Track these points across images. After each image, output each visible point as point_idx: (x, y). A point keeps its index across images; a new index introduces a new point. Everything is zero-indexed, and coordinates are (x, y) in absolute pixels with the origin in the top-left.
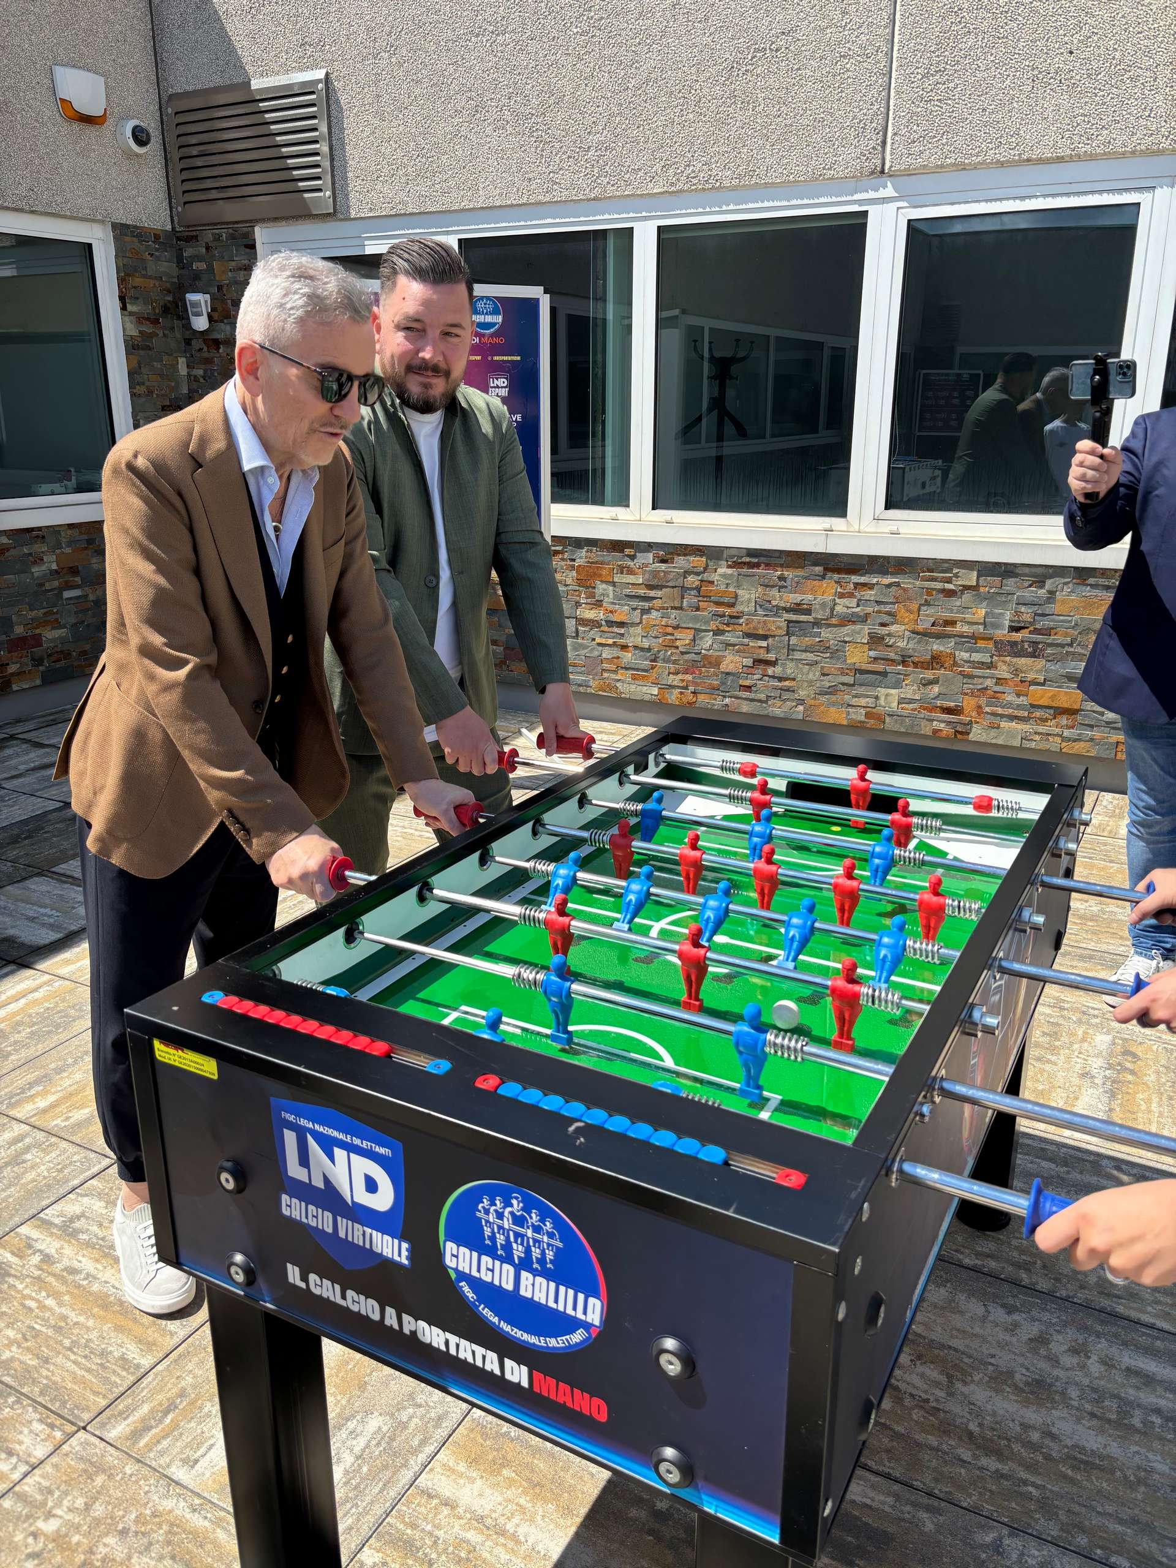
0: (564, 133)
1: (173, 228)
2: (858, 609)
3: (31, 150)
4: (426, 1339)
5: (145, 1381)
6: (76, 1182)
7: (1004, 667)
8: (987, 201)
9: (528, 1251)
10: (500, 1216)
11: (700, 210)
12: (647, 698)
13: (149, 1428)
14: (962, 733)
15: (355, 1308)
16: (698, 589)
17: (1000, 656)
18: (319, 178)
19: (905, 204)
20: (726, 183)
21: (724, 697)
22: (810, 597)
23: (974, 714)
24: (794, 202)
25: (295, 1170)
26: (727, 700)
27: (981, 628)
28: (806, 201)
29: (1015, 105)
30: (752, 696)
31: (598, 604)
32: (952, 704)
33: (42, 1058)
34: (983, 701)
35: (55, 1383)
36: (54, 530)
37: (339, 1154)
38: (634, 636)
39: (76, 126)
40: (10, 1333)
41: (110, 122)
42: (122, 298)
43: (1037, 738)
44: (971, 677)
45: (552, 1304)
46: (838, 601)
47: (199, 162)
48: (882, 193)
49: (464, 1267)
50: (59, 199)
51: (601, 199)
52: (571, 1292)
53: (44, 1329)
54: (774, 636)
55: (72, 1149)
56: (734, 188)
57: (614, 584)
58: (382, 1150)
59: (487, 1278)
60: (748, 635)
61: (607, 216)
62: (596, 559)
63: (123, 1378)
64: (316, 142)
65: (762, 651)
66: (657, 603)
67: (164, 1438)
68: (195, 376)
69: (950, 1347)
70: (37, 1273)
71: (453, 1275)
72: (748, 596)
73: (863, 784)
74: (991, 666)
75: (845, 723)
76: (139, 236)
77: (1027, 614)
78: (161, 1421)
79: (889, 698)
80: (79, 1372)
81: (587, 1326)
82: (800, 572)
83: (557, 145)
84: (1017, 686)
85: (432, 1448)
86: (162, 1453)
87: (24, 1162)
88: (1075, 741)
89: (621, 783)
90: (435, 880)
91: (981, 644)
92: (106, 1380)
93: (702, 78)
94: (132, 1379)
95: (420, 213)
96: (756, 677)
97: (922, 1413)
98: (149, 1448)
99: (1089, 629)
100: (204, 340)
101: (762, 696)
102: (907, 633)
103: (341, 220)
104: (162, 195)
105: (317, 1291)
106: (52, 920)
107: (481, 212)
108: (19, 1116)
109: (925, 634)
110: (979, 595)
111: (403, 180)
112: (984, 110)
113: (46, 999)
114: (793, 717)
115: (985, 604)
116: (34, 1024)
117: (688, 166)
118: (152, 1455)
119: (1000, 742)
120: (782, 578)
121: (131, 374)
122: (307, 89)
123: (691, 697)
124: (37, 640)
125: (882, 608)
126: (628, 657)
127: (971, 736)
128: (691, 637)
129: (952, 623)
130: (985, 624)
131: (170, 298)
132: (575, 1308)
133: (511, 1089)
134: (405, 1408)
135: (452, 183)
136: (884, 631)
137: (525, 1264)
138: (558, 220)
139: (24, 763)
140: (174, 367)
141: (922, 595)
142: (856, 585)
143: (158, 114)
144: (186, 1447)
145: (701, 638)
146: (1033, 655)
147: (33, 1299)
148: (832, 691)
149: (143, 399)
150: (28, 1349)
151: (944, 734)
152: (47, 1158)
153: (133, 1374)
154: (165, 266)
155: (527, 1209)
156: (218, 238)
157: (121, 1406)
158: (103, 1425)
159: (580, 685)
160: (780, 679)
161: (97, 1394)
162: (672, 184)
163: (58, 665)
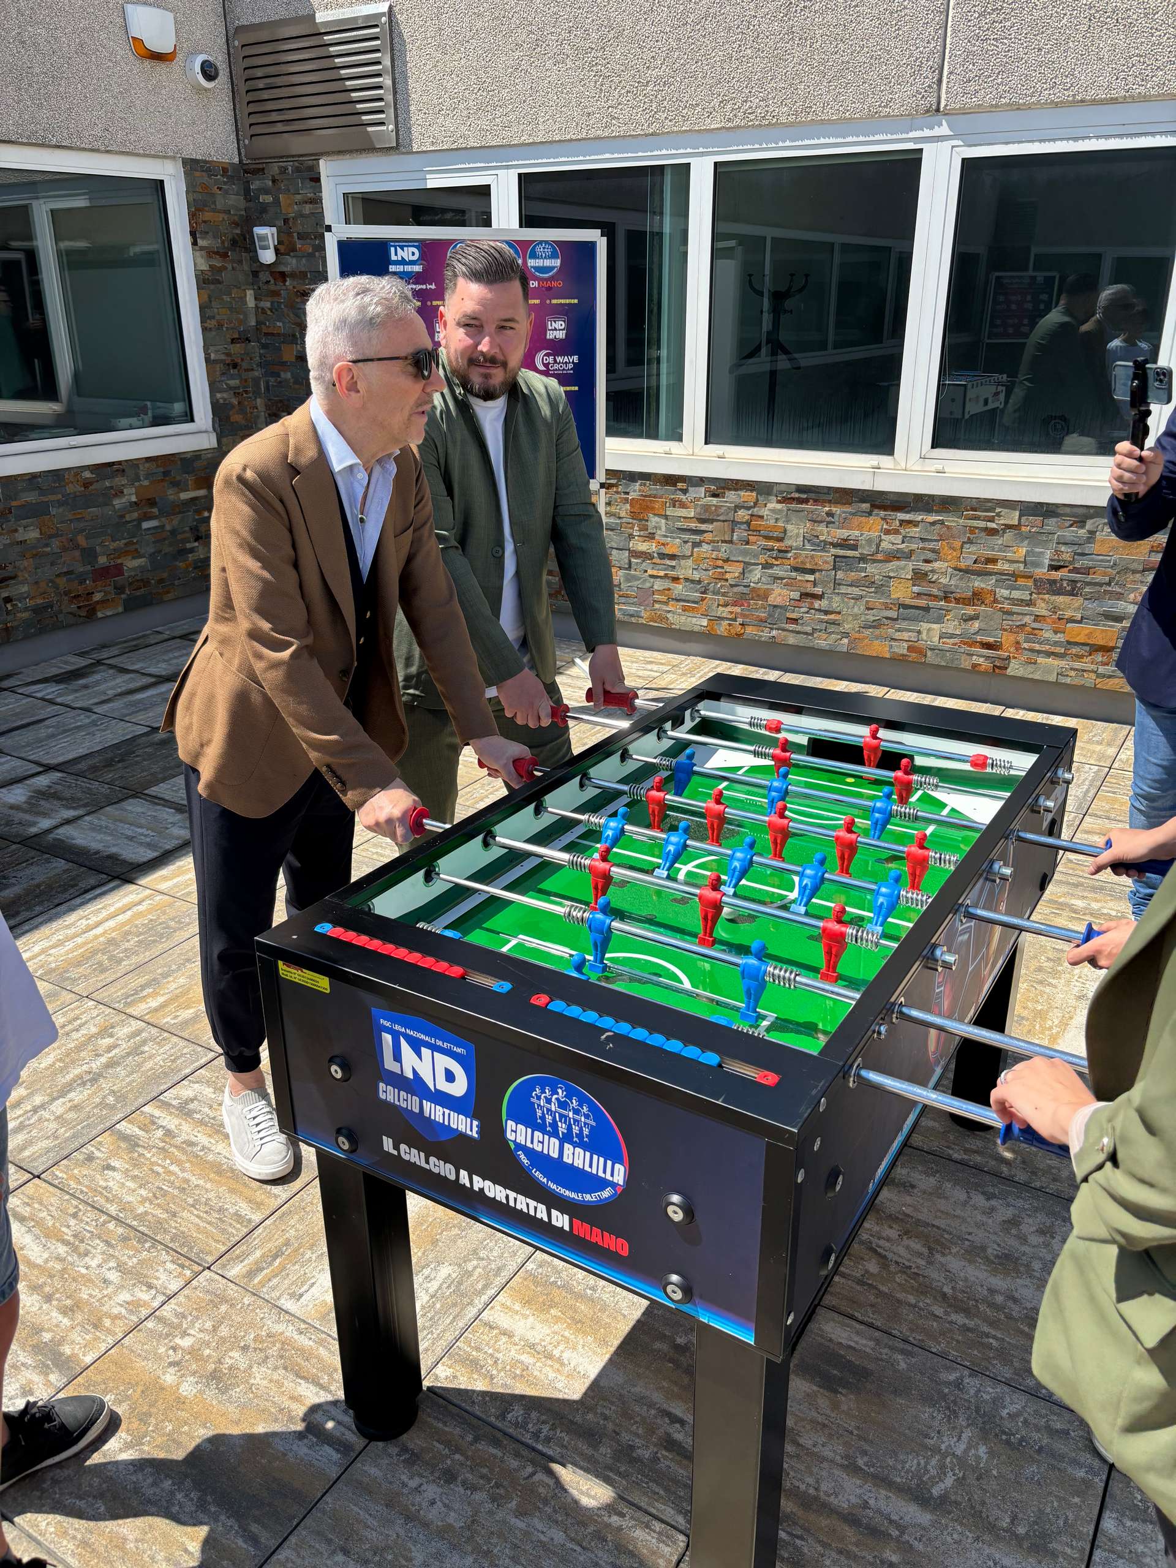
0: (623, 68)
1: (241, 161)
2: (903, 546)
3: (106, 90)
4: (491, 1195)
5: (256, 1233)
6: (188, 1071)
7: (1043, 605)
8: (1040, 141)
9: (569, 1128)
10: (549, 1101)
11: (757, 146)
12: (696, 629)
13: (262, 1269)
14: (999, 668)
15: (436, 1170)
16: (748, 523)
17: (1039, 593)
18: (382, 112)
19: (961, 143)
20: (783, 119)
21: (772, 629)
22: (857, 533)
23: (1012, 649)
24: (850, 139)
25: (390, 1064)
26: (774, 633)
27: (1022, 566)
28: (861, 139)
29: (1071, 44)
30: (799, 628)
31: (651, 537)
32: (991, 640)
33: (150, 964)
34: (1021, 637)
35: (183, 1233)
36: (133, 464)
37: (426, 1052)
38: (686, 569)
39: (147, 63)
40: (143, 1192)
41: (180, 56)
42: (193, 234)
43: (1073, 673)
44: (1010, 613)
45: (587, 1168)
46: (883, 537)
47: (265, 95)
48: (937, 131)
49: (521, 1140)
50: (132, 137)
51: (658, 134)
52: (602, 1160)
53: (170, 1190)
54: (821, 571)
55: (182, 1043)
56: (791, 125)
57: (666, 517)
58: (459, 1050)
59: (539, 1148)
60: (796, 569)
61: (664, 152)
62: (649, 493)
63: (238, 1230)
64: (379, 75)
65: (809, 585)
66: (708, 537)
67: (274, 1277)
68: (263, 309)
69: (933, 1226)
70: (162, 1145)
71: (512, 1146)
72: (796, 531)
73: (875, 741)
74: (1030, 603)
75: (888, 656)
76: (208, 170)
77: (1067, 553)
78: (271, 1264)
79: (931, 633)
80: (202, 1224)
81: (614, 1185)
82: (848, 509)
83: (616, 80)
84: (1054, 623)
85: (493, 1291)
86: (273, 1289)
87: (142, 1053)
88: (1110, 677)
89: (659, 738)
90: (497, 829)
91: (1021, 582)
92: (223, 1232)
93: (760, 14)
94: (245, 1230)
95: (481, 147)
96: (803, 610)
97: (904, 1276)
98: (262, 1284)
99: (1127, 569)
100: (272, 273)
101: (809, 629)
102: (950, 570)
103: (403, 153)
104: (230, 128)
105: (406, 1157)
106: (148, 840)
107: (541, 147)
108: (135, 1013)
109: (967, 571)
110: (1020, 534)
111: (465, 113)
112: (1040, 50)
113: (149, 911)
114: (838, 649)
115: (1026, 542)
116: (141, 934)
117: (746, 101)
118: (265, 1290)
119: (1037, 676)
120: (830, 514)
121: (202, 308)
122: (371, 22)
123: (739, 629)
124: (119, 569)
125: (927, 545)
126: (679, 589)
127: (1009, 670)
128: (741, 570)
129: (994, 561)
130: (1025, 563)
131: (238, 231)
132: (605, 1172)
133: (558, 1006)
134: (470, 1260)
135: (512, 117)
136: (927, 567)
137: (567, 1138)
138: (616, 156)
139: (111, 689)
140: (243, 299)
141: (965, 533)
142: (902, 522)
143: (225, 47)
144: (292, 1284)
145: (750, 571)
146: (1072, 593)
147: (159, 1165)
148: (876, 625)
149: (214, 333)
150: (158, 1205)
151: (982, 668)
152: (162, 1051)
153: (246, 1227)
154: (234, 200)
155: (569, 1096)
156: (283, 170)
157: (237, 1251)
158: (224, 1266)
159: (632, 616)
160: (826, 613)
161: (217, 1241)
162: (729, 120)
163: (138, 593)
